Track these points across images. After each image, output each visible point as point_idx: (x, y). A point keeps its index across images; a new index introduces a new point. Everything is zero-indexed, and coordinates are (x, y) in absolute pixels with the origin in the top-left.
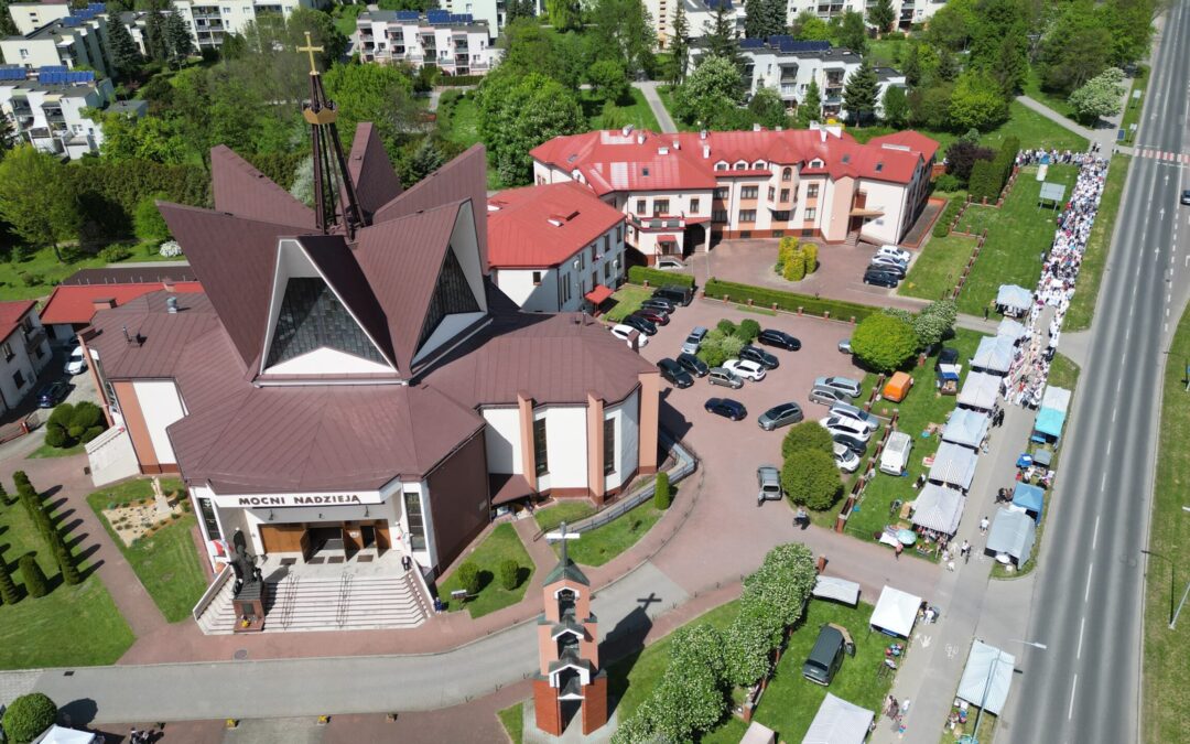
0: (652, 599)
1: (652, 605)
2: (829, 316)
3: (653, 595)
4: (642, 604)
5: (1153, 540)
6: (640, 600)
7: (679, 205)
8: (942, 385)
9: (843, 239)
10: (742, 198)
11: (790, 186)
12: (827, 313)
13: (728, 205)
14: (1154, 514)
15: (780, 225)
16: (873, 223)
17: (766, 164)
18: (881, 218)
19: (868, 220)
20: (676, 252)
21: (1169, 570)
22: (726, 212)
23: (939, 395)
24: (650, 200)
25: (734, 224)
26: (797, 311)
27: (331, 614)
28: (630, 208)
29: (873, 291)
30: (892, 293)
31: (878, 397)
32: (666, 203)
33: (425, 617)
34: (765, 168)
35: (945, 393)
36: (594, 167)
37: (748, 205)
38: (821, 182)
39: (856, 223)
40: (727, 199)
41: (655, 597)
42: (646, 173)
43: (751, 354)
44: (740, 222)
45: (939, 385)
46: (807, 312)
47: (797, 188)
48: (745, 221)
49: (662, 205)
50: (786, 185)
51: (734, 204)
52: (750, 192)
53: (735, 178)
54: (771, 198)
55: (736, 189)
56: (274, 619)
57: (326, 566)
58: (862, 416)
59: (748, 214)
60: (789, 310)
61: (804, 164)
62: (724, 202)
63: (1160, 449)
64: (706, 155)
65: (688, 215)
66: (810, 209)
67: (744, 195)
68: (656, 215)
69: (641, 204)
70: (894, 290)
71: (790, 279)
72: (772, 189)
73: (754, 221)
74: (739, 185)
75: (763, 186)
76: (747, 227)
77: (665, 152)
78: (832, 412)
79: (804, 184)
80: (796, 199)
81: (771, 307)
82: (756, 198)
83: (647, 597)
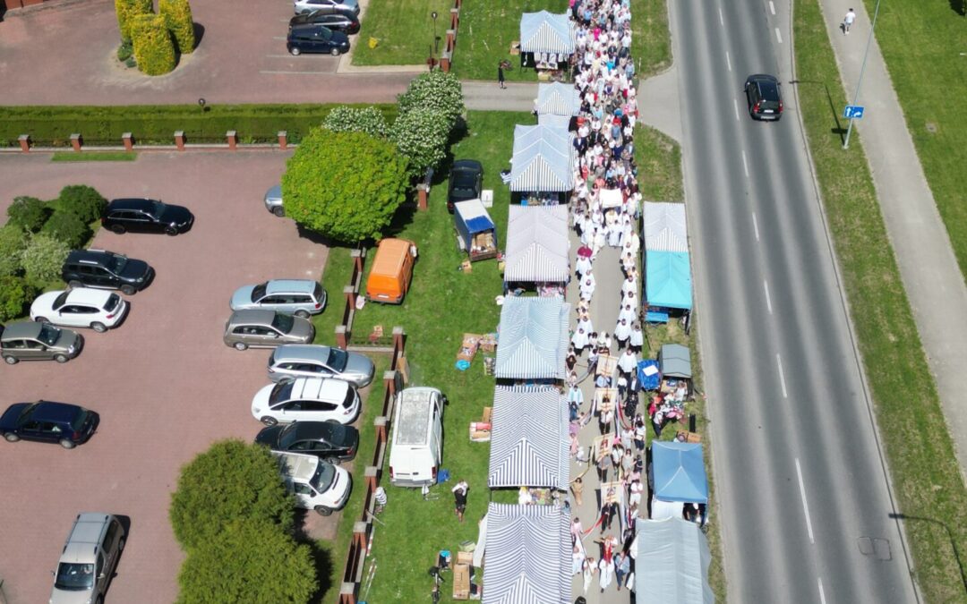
2: (237, 139)
5: (899, 483)
8: (469, 244)
12: (231, 134)
14: (881, 422)
21: (947, 548)
23: (467, 265)
26: (173, 141)
29: (309, 67)
30: (344, 64)
31: (360, 302)
35: (478, 258)
43: (87, 268)
45: (463, 245)
46: (194, 140)
58: (337, 362)
60: (158, 141)
63: (845, 276)
70: (346, 57)
71: (152, 73)
78: (274, 369)
81: (120, 142)
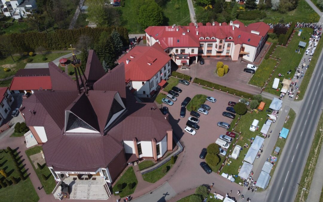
0: (167, 194)
1: (167, 196)
2: (228, 93)
3: (167, 193)
4: (164, 196)
6: (164, 194)
7: (188, 51)
9: (237, 60)
10: (208, 47)
11: (222, 45)
12: (228, 91)
13: (203, 49)
15: (219, 54)
16: (246, 56)
17: (215, 38)
18: (249, 55)
19: (245, 55)
20: (187, 65)
22: (203, 50)
24: (179, 49)
25: (205, 54)
26: (219, 90)
27: (86, 195)
28: (173, 51)
29: (243, 82)
32: (184, 50)
33: (109, 197)
34: (215, 39)
36: (163, 39)
37: (210, 49)
38: (232, 43)
39: (241, 56)
40: (203, 47)
41: (168, 193)
42: (178, 41)
44: (207, 53)
46: (222, 91)
47: (224, 45)
48: (208, 53)
49: (183, 51)
50: (221, 44)
51: (205, 49)
52: (210, 46)
53: (205, 42)
54: (216, 47)
55: (206, 45)
56: (72, 196)
57: (84, 181)
59: (209, 51)
60: (217, 89)
61: (227, 38)
62: (202, 48)
64: (197, 34)
65: (191, 53)
66: (228, 50)
67: (208, 46)
68: (181, 53)
69: (177, 51)
71: (219, 76)
72: (216, 45)
73: (211, 53)
74: (207, 44)
75: (214, 44)
76: (209, 55)
77: (185, 34)
79: (226, 44)
80: (224, 48)
81: (212, 88)
82: (212, 47)
83: (166, 193)
